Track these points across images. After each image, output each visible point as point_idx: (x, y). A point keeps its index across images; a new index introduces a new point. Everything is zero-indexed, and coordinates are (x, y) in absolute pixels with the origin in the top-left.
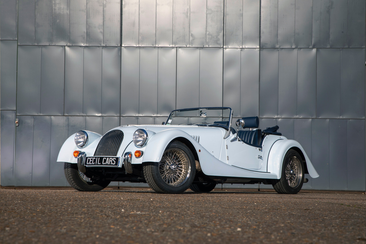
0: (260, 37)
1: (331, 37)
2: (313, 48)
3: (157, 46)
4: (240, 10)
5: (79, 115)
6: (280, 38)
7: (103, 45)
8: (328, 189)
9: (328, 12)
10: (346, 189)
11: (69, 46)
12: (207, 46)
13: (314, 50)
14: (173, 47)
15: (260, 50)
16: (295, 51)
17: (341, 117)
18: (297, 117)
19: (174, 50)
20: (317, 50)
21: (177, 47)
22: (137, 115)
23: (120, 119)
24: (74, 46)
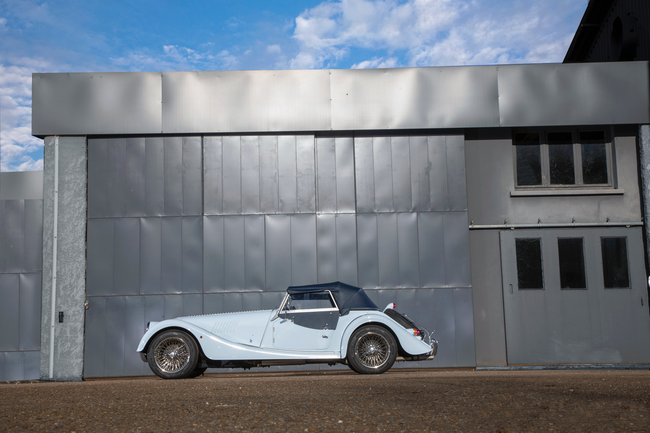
0: (356, 201)
1: (432, 200)
2: (413, 212)
3: (243, 214)
4: (333, 173)
5: (156, 294)
6: (377, 202)
7: (183, 215)
8: (436, 366)
9: (427, 173)
10: (455, 366)
11: (144, 217)
12: (299, 212)
13: (414, 215)
14: (260, 215)
15: (356, 216)
16: (394, 216)
17: (447, 286)
18: (400, 287)
19: (261, 218)
20: (417, 214)
21: (265, 215)
22: (222, 291)
23: (203, 296)
24: (150, 217)
